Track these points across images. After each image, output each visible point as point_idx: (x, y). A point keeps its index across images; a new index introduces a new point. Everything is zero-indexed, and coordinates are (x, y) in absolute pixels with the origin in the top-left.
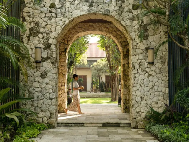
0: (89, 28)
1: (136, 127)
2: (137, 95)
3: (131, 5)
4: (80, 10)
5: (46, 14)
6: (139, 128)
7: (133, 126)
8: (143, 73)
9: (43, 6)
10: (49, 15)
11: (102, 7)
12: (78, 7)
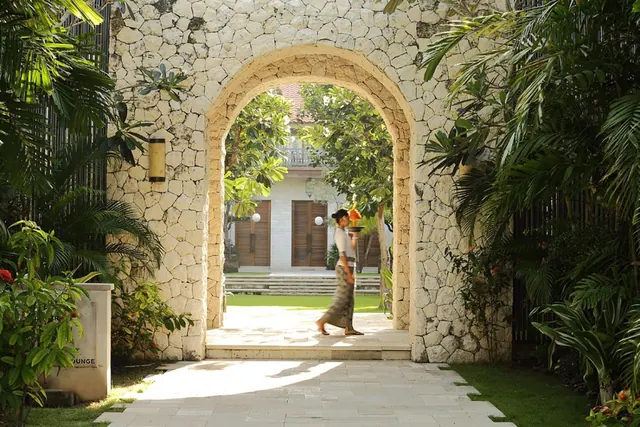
0: (295, 66)
1: (424, 360)
2: (429, 272)
3: (415, 26)
4: (271, 36)
5: (178, 47)
6: (430, 361)
7: (414, 357)
8: (443, 213)
9: (171, 24)
10: (188, 48)
11: (334, 29)
12: (268, 27)
